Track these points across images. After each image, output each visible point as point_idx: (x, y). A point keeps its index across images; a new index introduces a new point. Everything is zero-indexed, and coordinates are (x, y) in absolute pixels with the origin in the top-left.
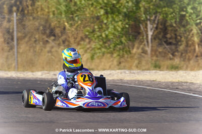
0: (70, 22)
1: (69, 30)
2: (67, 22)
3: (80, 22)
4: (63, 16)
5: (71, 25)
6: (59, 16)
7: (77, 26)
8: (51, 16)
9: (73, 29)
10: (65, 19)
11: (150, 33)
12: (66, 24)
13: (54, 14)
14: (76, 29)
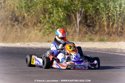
0: (28, 13)
1: (27, 18)
2: (26, 13)
3: (34, 13)
4: (24, 9)
5: (28, 15)
6: (21, 9)
7: (32, 15)
8: (16, 9)
9: (30, 18)
10: (24, 11)
11: (78, 20)
12: (25, 14)
13: (17, 8)
14: (32, 17)
